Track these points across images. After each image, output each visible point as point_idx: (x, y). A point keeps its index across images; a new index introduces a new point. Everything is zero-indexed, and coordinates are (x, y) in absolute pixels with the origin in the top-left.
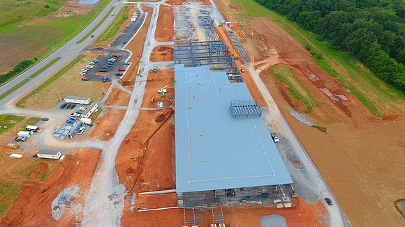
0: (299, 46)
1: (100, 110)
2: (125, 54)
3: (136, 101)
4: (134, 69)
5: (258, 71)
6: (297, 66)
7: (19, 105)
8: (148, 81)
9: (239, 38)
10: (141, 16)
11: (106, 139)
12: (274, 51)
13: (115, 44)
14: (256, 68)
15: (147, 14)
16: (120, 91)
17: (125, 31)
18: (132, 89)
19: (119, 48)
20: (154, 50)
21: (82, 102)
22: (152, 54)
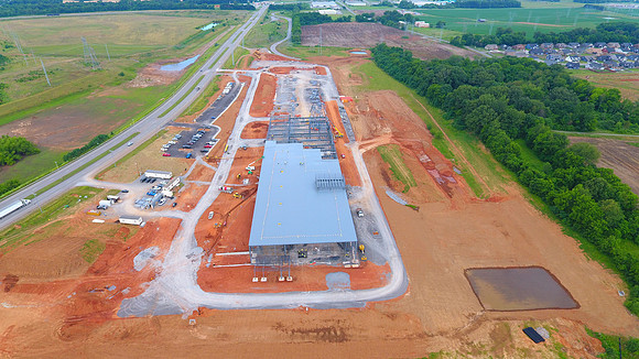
0: (420, 124)
1: (181, 185)
2: (212, 130)
3: (220, 178)
4: (221, 146)
5: (363, 151)
6: (409, 147)
7: (97, 178)
8: (235, 159)
9: (351, 114)
10: (236, 87)
11: (187, 210)
12: (388, 130)
13: (201, 119)
14: (361, 147)
15: (243, 84)
16: (204, 167)
17: (215, 105)
18: (217, 166)
19: (207, 123)
20: (247, 126)
21: (163, 176)
22: (244, 131)
